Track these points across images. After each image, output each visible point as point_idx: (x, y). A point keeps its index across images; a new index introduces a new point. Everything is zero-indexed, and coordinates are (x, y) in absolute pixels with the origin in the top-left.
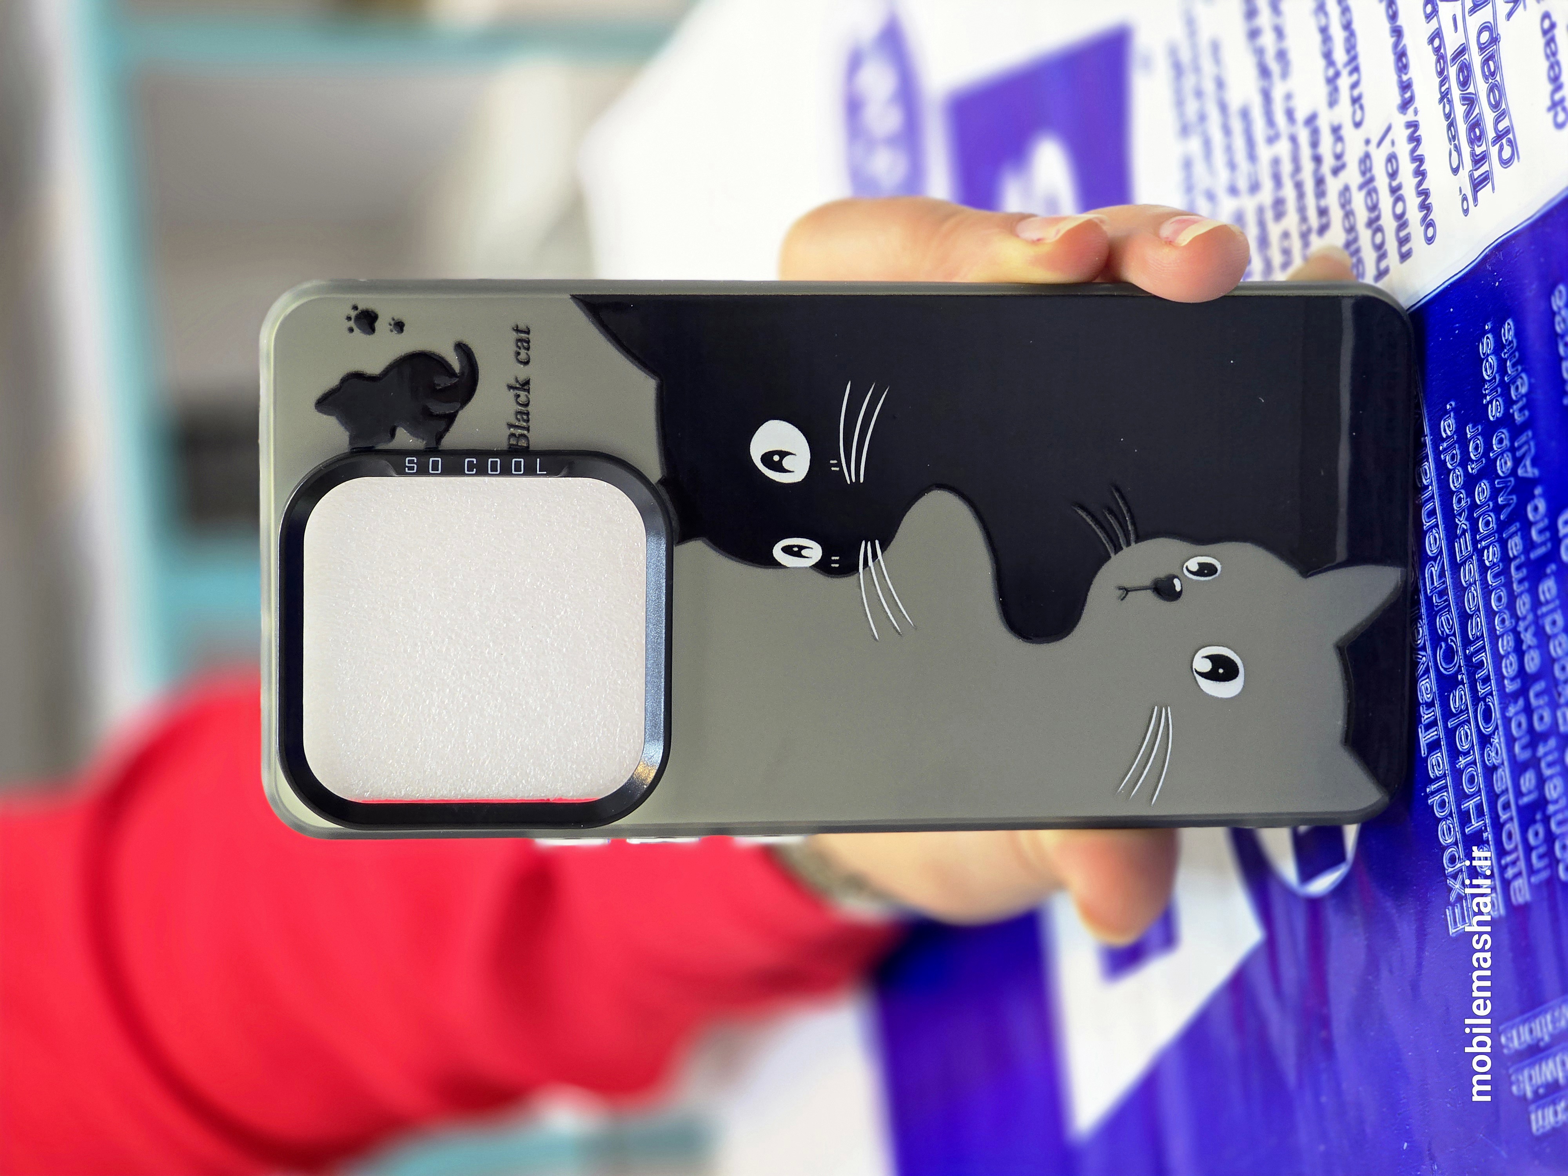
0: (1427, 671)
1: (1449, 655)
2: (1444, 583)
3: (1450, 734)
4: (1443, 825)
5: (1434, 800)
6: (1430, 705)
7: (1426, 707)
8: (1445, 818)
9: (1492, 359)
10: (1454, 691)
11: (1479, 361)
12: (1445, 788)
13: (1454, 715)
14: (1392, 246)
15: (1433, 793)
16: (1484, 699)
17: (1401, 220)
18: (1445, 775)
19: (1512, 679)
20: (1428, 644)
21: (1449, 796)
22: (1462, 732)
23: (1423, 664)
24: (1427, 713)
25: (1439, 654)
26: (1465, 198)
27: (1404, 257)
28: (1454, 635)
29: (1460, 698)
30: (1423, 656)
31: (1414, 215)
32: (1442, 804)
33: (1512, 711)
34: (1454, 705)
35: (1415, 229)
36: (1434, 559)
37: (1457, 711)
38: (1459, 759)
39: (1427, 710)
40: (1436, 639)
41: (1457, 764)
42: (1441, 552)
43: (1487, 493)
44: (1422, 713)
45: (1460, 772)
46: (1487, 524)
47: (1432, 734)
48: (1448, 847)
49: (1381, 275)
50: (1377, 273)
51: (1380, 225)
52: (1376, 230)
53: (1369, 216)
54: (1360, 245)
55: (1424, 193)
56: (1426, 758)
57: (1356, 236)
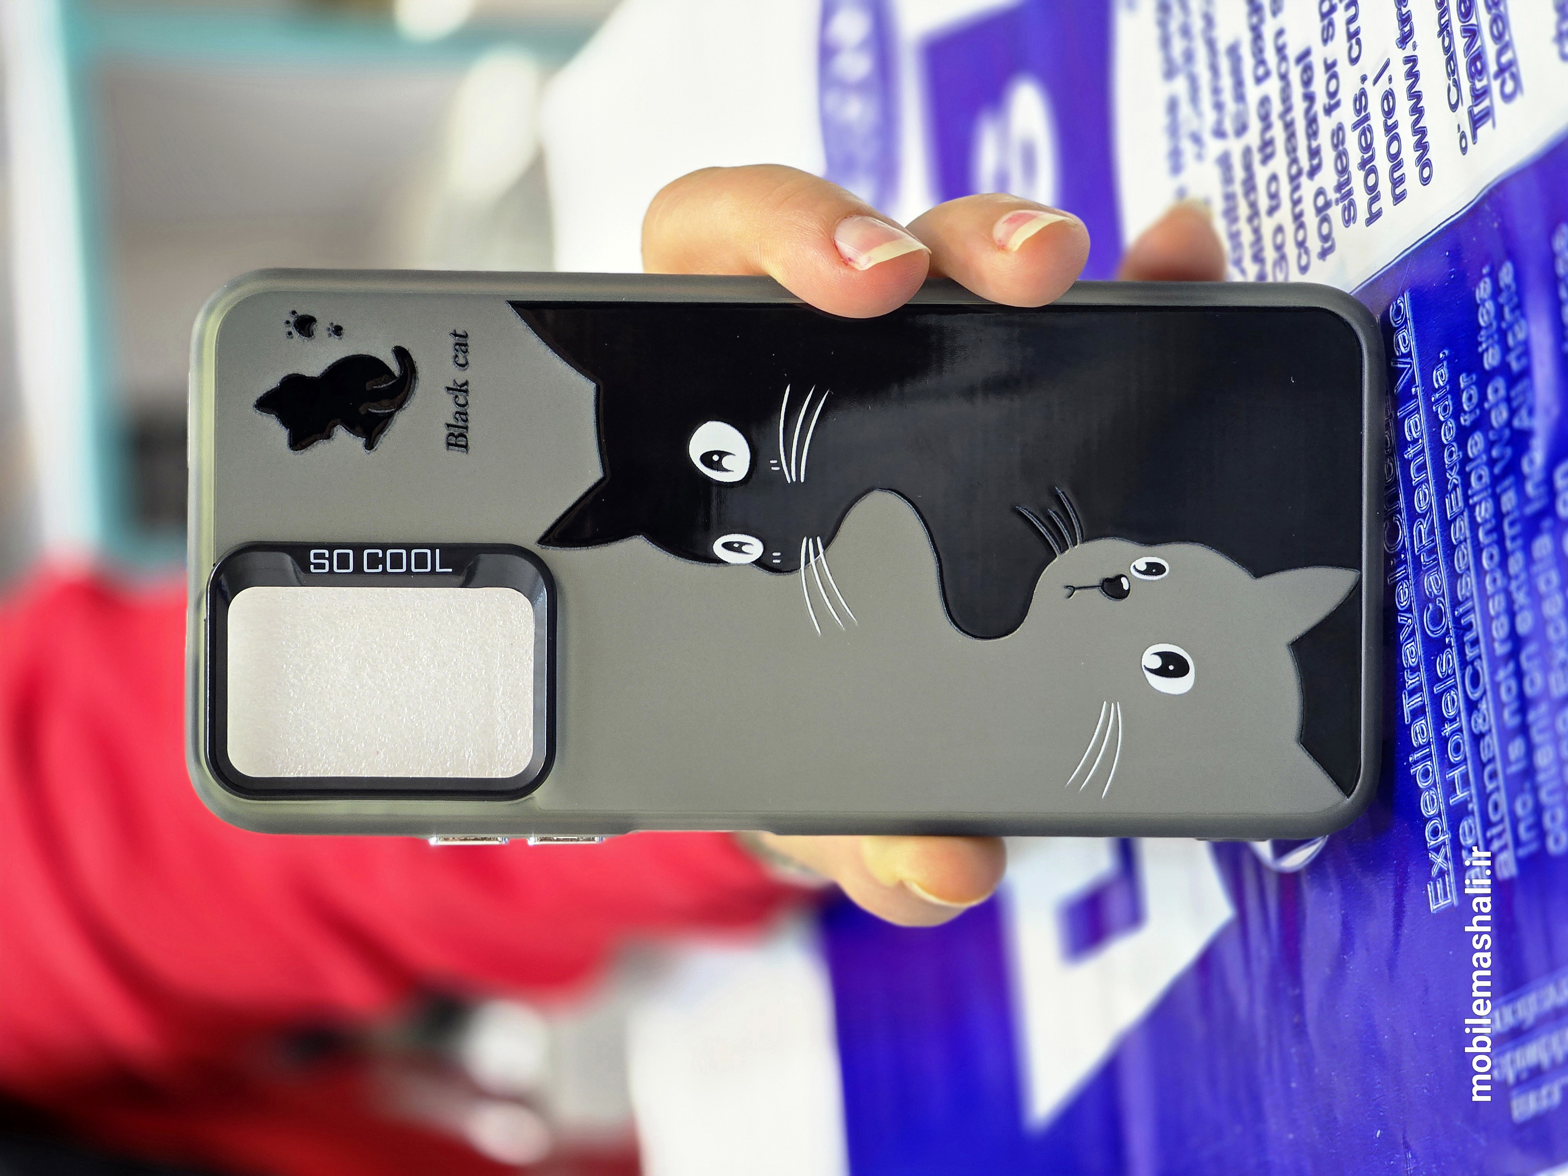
0: (1412, 634)
1: (1437, 617)
2: (1433, 541)
3: (1436, 700)
4: (1425, 796)
5: (1418, 770)
6: (1414, 670)
7: (1410, 671)
8: (1429, 789)
9: (1489, 305)
10: (1441, 655)
11: (1474, 307)
12: (1429, 756)
13: (1439, 680)
14: (1385, 187)
15: (1416, 762)
16: (1472, 663)
17: (1396, 160)
18: (1429, 743)
19: (1503, 641)
20: (1414, 606)
21: (1433, 765)
22: (1449, 698)
23: (1409, 626)
24: (1411, 678)
25: (1426, 617)
26: (1463, 136)
27: (1398, 198)
28: (1443, 596)
29: (1447, 663)
30: (1408, 618)
31: (1409, 155)
32: (1426, 774)
33: (1502, 674)
34: (1440, 671)
35: (1410, 169)
36: (1423, 516)
37: (1443, 676)
38: (1444, 726)
39: (1411, 675)
40: (1424, 600)
41: (1443, 731)
42: (1430, 509)
43: (1481, 445)
44: (1406, 679)
45: (1446, 740)
46: (1480, 478)
47: (1416, 700)
48: (1431, 819)
49: (1373, 217)
50: (1369, 216)
51: (1374, 166)
52: (1369, 171)
53: (1363, 156)
54: (1352, 187)
55: (1420, 132)
56: (1409, 726)
57: (1348, 178)
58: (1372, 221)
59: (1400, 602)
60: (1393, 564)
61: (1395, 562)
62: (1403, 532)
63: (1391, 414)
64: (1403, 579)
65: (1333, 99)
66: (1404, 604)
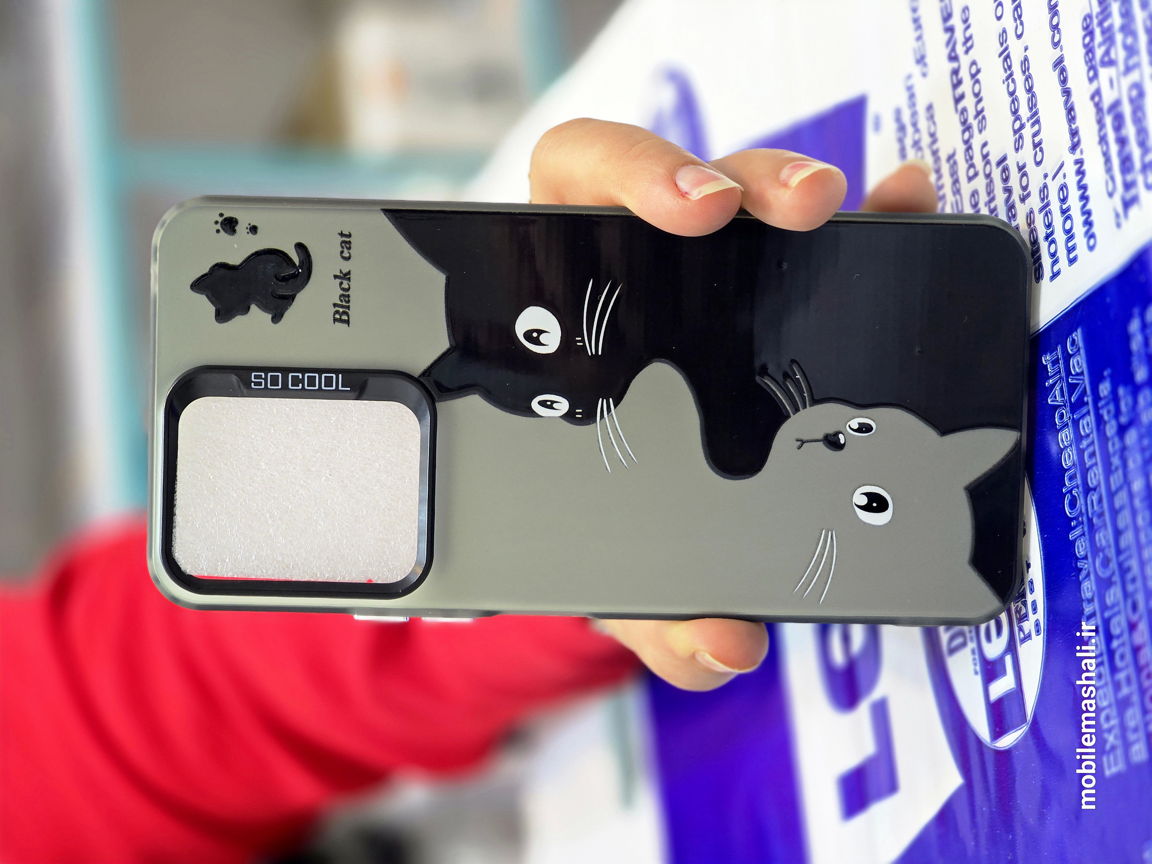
0: (1088, 576)
1: (1106, 563)
2: (1102, 508)
3: (1107, 624)
6: (1090, 601)
7: (1087, 602)
10: (1109, 590)
12: (1102, 662)
13: (1109, 608)
14: (1062, 253)
16: (1132, 595)
17: (1069, 234)
20: (1090, 556)
22: (1115, 621)
23: (1085, 569)
24: (1088, 606)
25: (1098, 562)
26: (1117, 214)
27: (1072, 261)
28: (1110, 547)
29: (1113, 598)
30: (1085, 564)
31: (1079, 230)
32: (1100, 676)
34: (1109, 600)
35: (1080, 240)
36: (1095, 489)
37: (1111, 605)
38: (1113, 643)
39: (1088, 604)
40: (1096, 550)
44: (1084, 606)
46: (1135, 461)
47: (1092, 622)
48: (1104, 708)
49: (1055, 275)
50: (1052, 275)
51: (1054, 238)
52: (1051, 242)
53: (1047, 231)
54: (1040, 253)
55: (1087, 213)
57: (1038, 247)
58: (1053, 279)
59: (1079, 552)
60: (1074, 525)
61: (1075, 524)
62: (1080, 502)
63: (1070, 417)
64: (1081, 536)
65: (1025, 192)
66: (1082, 553)
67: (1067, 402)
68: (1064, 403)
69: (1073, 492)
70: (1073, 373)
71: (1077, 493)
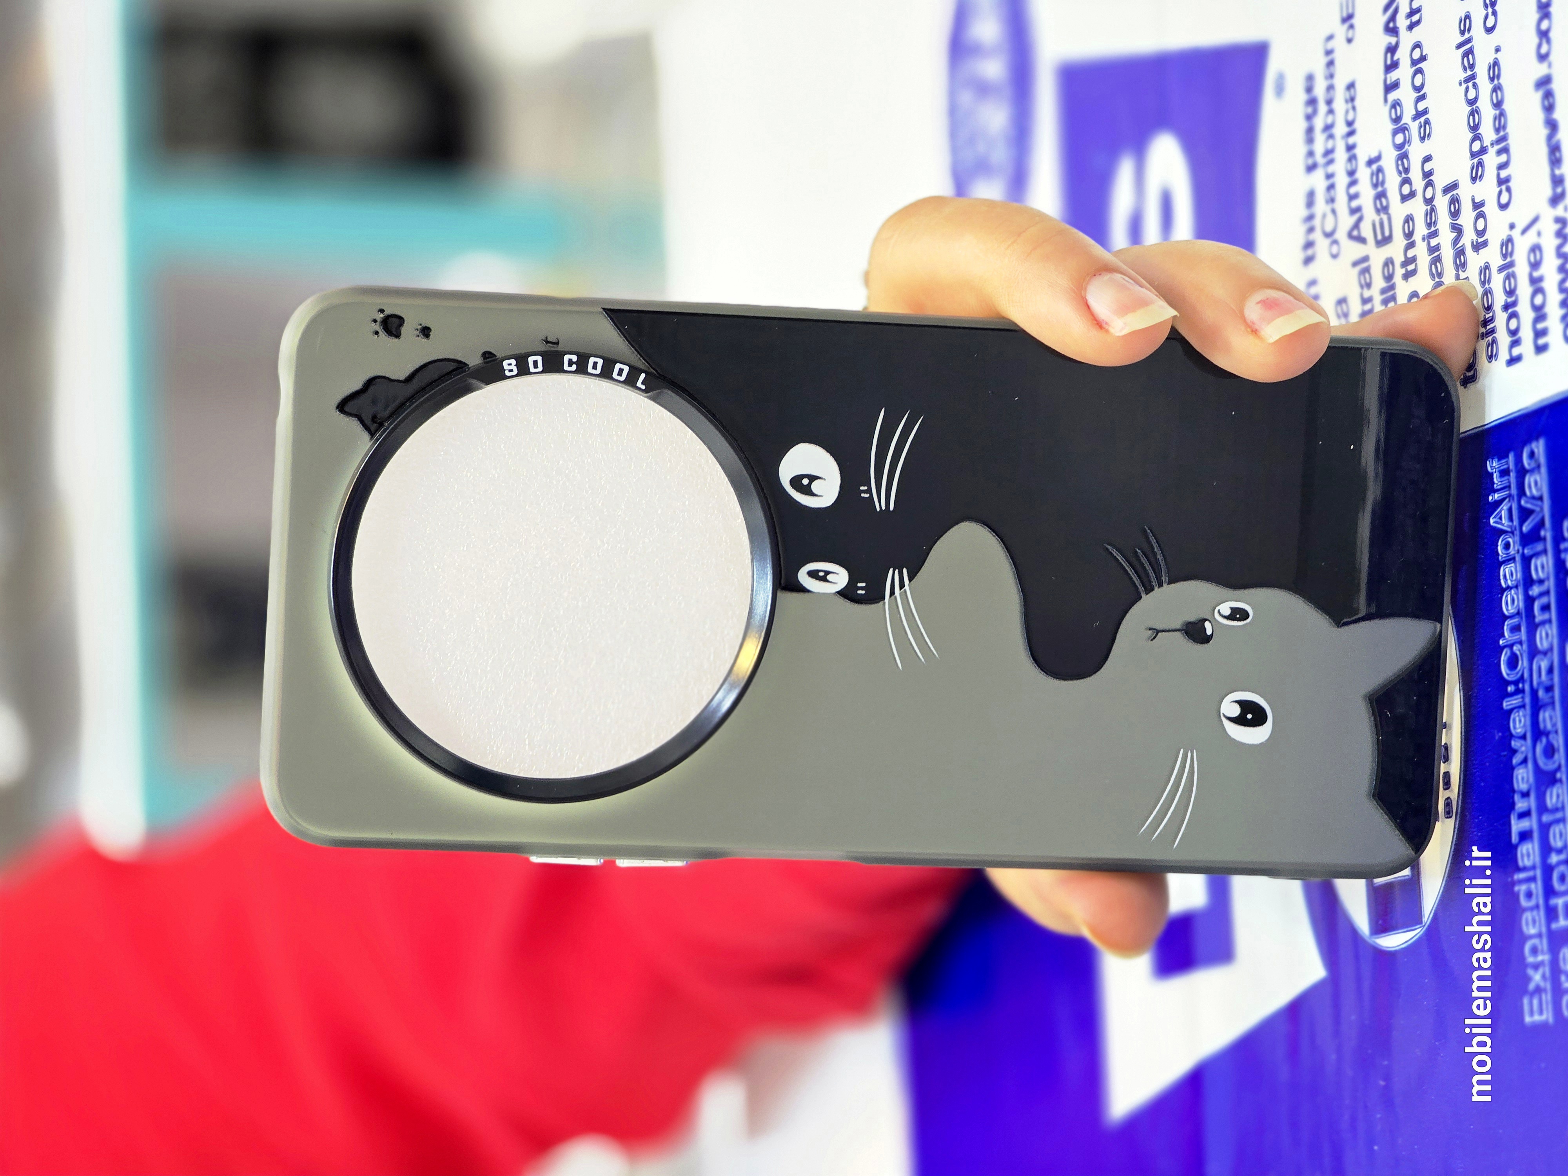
0: (1525, 761)
1: (1550, 752)
2: (1552, 679)
3: (1545, 829)
4: (1527, 916)
5: (1522, 889)
6: (1525, 795)
7: (1521, 795)
8: (1531, 909)
10: (1551, 787)
12: (1533, 879)
13: (1548, 811)
14: (1526, 334)
15: (1521, 882)
18: (1534, 868)
20: (1529, 736)
21: (1537, 888)
22: (1557, 829)
23: (1522, 752)
24: (1521, 801)
25: (1539, 749)
27: (1541, 349)
28: (1556, 732)
29: (1556, 794)
30: (1522, 745)
31: (1553, 310)
32: (1529, 895)
34: (1551, 801)
35: (1554, 324)
36: (1545, 653)
37: (1552, 807)
38: (1551, 855)
39: (1522, 798)
40: (1538, 732)
41: (1549, 859)
42: (1551, 649)
44: (1516, 801)
45: (1551, 868)
47: (1525, 824)
48: (1531, 937)
49: (1513, 360)
50: (1509, 358)
51: (1516, 310)
52: (1512, 315)
53: (1507, 299)
54: (1495, 326)
55: (1566, 292)
56: (1515, 847)
57: (1493, 316)
58: (1512, 363)
59: (1515, 728)
60: (1511, 691)
61: (1513, 690)
62: (1522, 663)
63: (1518, 549)
64: (1519, 707)
65: (1480, 238)
66: (1519, 730)
67: (1515, 529)
68: (1511, 529)
69: (1515, 648)
70: (1528, 493)
71: (1519, 650)
